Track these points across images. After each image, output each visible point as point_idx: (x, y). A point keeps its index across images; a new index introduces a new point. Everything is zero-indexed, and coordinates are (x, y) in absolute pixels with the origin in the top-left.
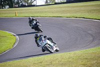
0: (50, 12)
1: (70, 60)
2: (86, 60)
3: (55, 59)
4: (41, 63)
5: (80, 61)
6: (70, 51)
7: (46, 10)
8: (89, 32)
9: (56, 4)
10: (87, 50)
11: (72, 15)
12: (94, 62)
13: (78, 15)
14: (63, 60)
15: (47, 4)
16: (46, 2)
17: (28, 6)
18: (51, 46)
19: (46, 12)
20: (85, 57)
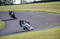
0: (23, 8)
1: (35, 36)
2: (45, 36)
3: (26, 35)
4: (18, 38)
5: (41, 37)
6: (35, 31)
7: (21, 7)
8: (47, 20)
9: (27, 3)
10: (45, 30)
11: (37, 10)
12: (50, 37)
13: (40, 10)
14: (31, 36)
15: (22, 4)
16: (21, 2)
17: (10, 5)
18: (29, 27)
19: (21, 8)
20: (44, 34)
